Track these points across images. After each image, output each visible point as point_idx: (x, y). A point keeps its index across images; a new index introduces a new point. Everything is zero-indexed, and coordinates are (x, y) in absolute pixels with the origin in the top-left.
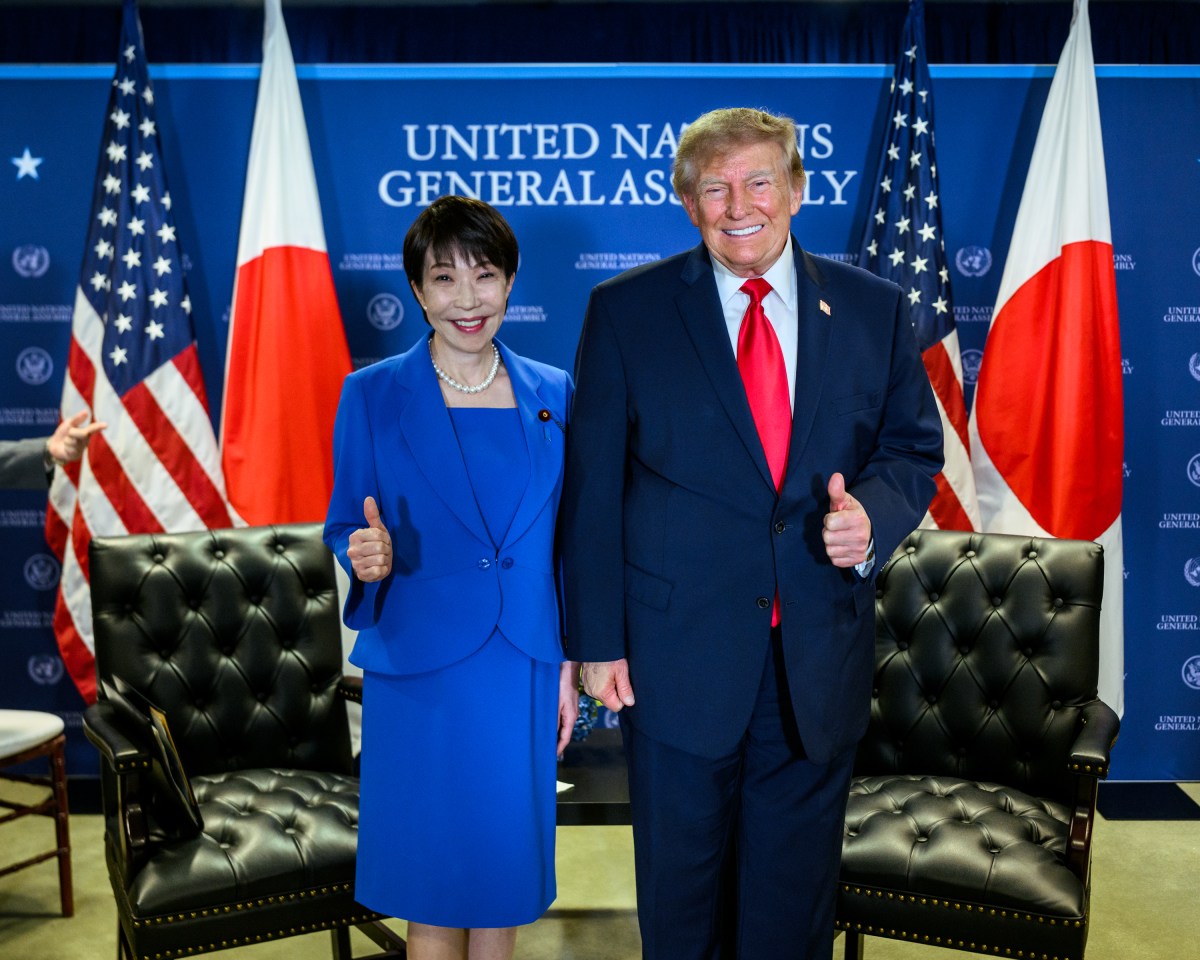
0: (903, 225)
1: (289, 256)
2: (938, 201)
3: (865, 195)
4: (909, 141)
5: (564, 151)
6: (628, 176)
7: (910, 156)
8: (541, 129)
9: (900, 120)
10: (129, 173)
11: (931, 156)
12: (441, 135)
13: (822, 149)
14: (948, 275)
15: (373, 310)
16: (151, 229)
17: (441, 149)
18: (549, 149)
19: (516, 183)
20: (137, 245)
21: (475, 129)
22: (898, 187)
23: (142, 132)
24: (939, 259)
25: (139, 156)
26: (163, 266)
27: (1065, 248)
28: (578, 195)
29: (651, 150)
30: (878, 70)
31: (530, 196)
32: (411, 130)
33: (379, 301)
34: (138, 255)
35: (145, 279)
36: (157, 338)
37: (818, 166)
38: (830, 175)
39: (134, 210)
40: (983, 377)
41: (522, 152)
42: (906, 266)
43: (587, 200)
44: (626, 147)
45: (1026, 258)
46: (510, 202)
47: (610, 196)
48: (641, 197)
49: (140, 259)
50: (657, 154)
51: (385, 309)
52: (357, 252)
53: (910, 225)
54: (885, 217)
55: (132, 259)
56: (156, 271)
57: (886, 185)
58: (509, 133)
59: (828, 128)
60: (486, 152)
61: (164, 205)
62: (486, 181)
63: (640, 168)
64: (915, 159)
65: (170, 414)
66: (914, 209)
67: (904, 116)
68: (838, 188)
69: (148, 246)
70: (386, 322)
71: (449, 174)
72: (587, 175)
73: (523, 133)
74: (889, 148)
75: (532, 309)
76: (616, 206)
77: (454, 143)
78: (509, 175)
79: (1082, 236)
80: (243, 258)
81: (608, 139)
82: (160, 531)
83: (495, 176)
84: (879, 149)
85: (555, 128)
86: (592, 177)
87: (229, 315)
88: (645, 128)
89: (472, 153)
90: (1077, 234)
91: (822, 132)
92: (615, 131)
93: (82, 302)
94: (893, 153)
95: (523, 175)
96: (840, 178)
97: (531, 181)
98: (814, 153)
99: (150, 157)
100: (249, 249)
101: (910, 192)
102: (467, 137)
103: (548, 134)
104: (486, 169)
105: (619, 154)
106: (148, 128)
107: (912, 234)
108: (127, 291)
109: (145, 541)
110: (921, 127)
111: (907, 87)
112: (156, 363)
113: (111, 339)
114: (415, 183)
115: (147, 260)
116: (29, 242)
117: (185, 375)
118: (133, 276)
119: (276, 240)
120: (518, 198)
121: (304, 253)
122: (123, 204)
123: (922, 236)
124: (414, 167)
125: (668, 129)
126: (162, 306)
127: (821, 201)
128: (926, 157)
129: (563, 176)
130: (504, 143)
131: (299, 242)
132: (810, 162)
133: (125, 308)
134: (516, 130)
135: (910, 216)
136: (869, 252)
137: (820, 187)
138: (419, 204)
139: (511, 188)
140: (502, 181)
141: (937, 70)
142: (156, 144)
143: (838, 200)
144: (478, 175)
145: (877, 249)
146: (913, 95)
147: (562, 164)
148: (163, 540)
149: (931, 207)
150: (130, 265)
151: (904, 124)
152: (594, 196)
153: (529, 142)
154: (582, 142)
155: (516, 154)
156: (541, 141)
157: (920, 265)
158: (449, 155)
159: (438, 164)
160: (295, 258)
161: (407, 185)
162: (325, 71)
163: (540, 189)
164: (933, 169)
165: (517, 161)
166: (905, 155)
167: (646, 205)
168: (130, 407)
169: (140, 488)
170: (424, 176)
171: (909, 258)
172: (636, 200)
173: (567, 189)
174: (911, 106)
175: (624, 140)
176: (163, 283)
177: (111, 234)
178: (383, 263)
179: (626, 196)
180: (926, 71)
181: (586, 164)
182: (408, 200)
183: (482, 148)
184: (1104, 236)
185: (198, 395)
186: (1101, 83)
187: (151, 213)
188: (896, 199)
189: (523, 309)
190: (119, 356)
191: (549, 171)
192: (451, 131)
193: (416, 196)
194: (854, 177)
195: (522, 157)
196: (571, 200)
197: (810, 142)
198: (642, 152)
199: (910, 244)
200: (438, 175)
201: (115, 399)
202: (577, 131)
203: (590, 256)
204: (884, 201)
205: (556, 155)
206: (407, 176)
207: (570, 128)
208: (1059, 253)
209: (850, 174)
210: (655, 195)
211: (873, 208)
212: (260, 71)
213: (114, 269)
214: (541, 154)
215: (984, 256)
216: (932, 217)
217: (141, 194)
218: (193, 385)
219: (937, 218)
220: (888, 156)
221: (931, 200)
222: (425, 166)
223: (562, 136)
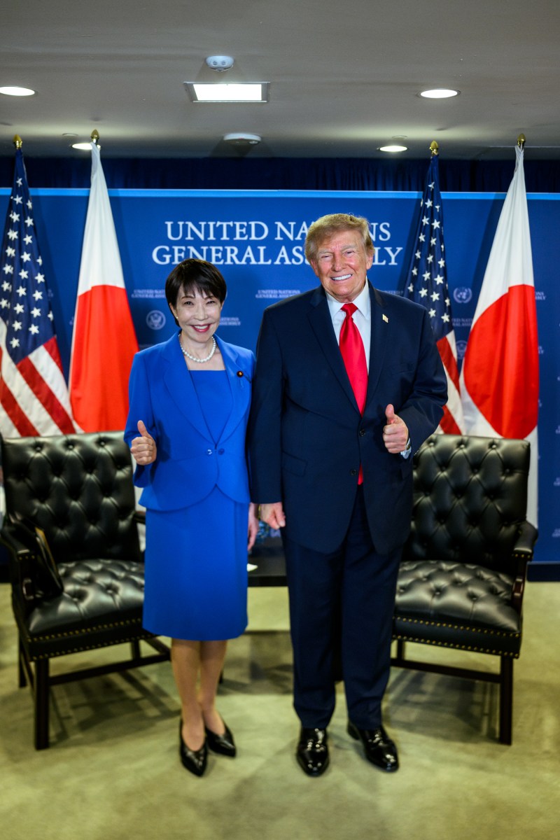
0: (427, 276)
1: (105, 290)
2: (445, 263)
3: (407, 260)
4: (430, 232)
5: (250, 236)
6: (283, 249)
7: (431, 240)
8: (238, 224)
9: (425, 221)
10: (20, 246)
11: (441, 240)
12: (185, 227)
13: (385, 236)
14: (450, 302)
15: (150, 319)
16: (31, 276)
17: (185, 234)
18: (242, 235)
19: (224, 253)
20: (24, 285)
21: (203, 224)
22: (424, 256)
23: (26, 224)
24: (445, 293)
25: (25, 237)
26: (38, 295)
27: (510, 289)
28: (257, 259)
29: (295, 235)
30: (414, 194)
31: (232, 260)
32: (169, 224)
33: (153, 314)
34: (24, 289)
35: (28, 302)
36: (35, 334)
37: (383, 245)
38: (388, 249)
39: (22, 265)
40: (467, 355)
41: (228, 236)
42: (428, 298)
43: (262, 262)
44: (283, 234)
45: (490, 293)
46: (221, 262)
47: (274, 260)
48: (291, 261)
49: (26, 292)
50: (299, 238)
51: (156, 319)
52: (141, 289)
53: (430, 276)
54: (417, 272)
55: (22, 291)
56: (34, 298)
57: (418, 255)
58: (221, 226)
59: (388, 225)
60: (209, 236)
61: (38, 263)
62: (209, 252)
63: (290, 245)
64: (433, 241)
65: (42, 373)
66: (433, 268)
67: (428, 219)
68: (393, 256)
69: (30, 285)
70: (156, 326)
71: (189, 247)
72: (262, 249)
73: (228, 226)
74: (420, 235)
75: (233, 319)
76: (277, 265)
77: (192, 231)
78: (221, 248)
79: (519, 282)
80: (82, 290)
81: (273, 230)
82: (37, 435)
83: (213, 249)
84: (414, 236)
85: (245, 224)
86: (265, 250)
87: (73, 322)
88: (292, 224)
89: (202, 237)
90: (515, 281)
91: (385, 227)
92: (277, 225)
94: (422, 238)
95: (229, 248)
96: (394, 251)
97: (232, 251)
98: (381, 238)
99: (31, 237)
100: (84, 286)
101: (430, 259)
102: (199, 228)
103: (241, 227)
104: (209, 246)
105: (279, 238)
106: (29, 222)
107: (432, 280)
108: (19, 309)
109: (31, 440)
110: (436, 224)
111: (429, 204)
112: (35, 347)
113: (11, 334)
114: (172, 252)
115: (30, 292)
117: (50, 353)
118: (22, 300)
119: (98, 282)
120: (226, 260)
121: (113, 288)
122: (17, 263)
123: (436, 282)
124: (171, 244)
125: (304, 224)
126: (38, 316)
127: (384, 263)
128: (439, 240)
129: (249, 249)
130: (218, 231)
131: (110, 283)
132: (378, 243)
133: (18, 318)
134: (225, 224)
135: (430, 271)
136: (409, 290)
137: (384, 255)
138: (173, 263)
139: (222, 255)
140: (217, 251)
141: (445, 195)
142: (33, 231)
143: (393, 263)
144: (205, 248)
145: (413, 288)
146: (432, 208)
147: (249, 242)
148: (41, 440)
149: (441, 266)
150: (20, 295)
151: (427, 223)
152: (266, 260)
153: (231, 231)
154: (259, 231)
155: (225, 237)
156: (238, 230)
157: (435, 297)
158: (189, 238)
159: (182, 242)
160: (108, 291)
161: (167, 253)
162: (121, 192)
163: (237, 256)
164: (442, 247)
165: (225, 241)
166: (428, 239)
167: (292, 264)
168: (22, 370)
169: (26, 412)
170: (176, 248)
171: (430, 293)
172: (287, 262)
173: (251, 256)
174: (431, 214)
175: (281, 230)
176: (38, 304)
177: (9, 278)
178: (154, 294)
179: (283, 260)
180: (439, 195)
181: (261, 243)
182: (168, 261)
183: (207, 234)
184: (531, 282)
185: (57, 364)
186: (531, 204)
187: (32, 268)
188: (423, 264)
189: (228, 319)
190: (15, 343)
191: (242, 246)
192: (190, 225)
193: (172, 259)
194: (401, 251)
195: (228, 239)
196: (253, 262)
197: (379, 232)
198: (291, 237)
199: (430, 285)
200: (184, 248)
201: (13, 366)
202: (256, 225)
203: (263, 291)
204: (417, 263)
205: (246, 238)
206: (167, 248)
207: (253, 224)
208: (506, 291)
209: (399, 249)
210: (298, 260)
211: (411, 267)
212: (89, 192)
213: (12, 297)
214: (238, 237)
215: (468, 293)
216: (441, 272)
217: (26, 257)
218: (54, 359)
219: (444, 272)
220: (419, 239)
221: (442, 263)
222: (177, 243)
223: (249, 228)
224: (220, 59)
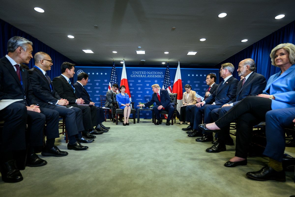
0: (167, 78)
1: (124, 79)
3: (165, 76)
4: (168, 73)
9: (167, 71)
10: (114, 74)
11: (169, 74)
12: (135, 72)
15: (130, 84)
16: (115, 78)
17: (135, 73)
18: (143, 73)
24: (170, 81)
28: (145, 76)
30: (166, 68)
31: (141, 77)
32: (133, 72)
35: (114, 81)
37: (162, 75)
39: (114, 76)
40: (173, 89)
42: (167, 81)
44: (148, 73)
45: (176, 80)
52: (129, 80)
62: (138, 75)
63: (149, 75)
66: (168, 77)
69: (115, 79)
80: (121, 79)
84: (166, 73)
87: (120, 84)
88: (150, 72)
90: (179, 79)
93: (110, 83)
94: (167, 73)
97: (141, 75)
100: (122, 79)
102: (137, 72)
107: (168, 79)
108: (113, 82)
110: (168, 72)
111: (167, 69)
113: (112, 85)
114: (133, 75)
115: (115, 80)
116: (106, 79)
118: (113, 81)
119: (124, 78)
124: (133, 74)
130: (140, 73)
131: (125, 78)
132: (161, 74)
133: (113, 83)
136: (165, 80)
137: (162, 76)
141: (170, 68)
146: (168, 69)
147: (144, 74)
153: (141, 73)
154: (145, 73)
157: (168, 81)
159: (135, 74)
162: (127, 68)
176: (115, 81)
177: (112, 78)
178: (131, 81)
179: (148, 77)
181: (145, 74)
183: (138, 73)
184: (181, 79)
186: (181, 69)
188: (167, 77)
191: (143, 75)
193: (133, 76)
197: (161, 73)
199: (168, 80)
204: (166, 77)
208: (177, 80)
212: (123, 68)
213: (112, 80)
217: (114, 75)
219: (170, 78)
221: (169, 77)
222: (134, 74)
223: (144, 72)
224: (140, 47)
